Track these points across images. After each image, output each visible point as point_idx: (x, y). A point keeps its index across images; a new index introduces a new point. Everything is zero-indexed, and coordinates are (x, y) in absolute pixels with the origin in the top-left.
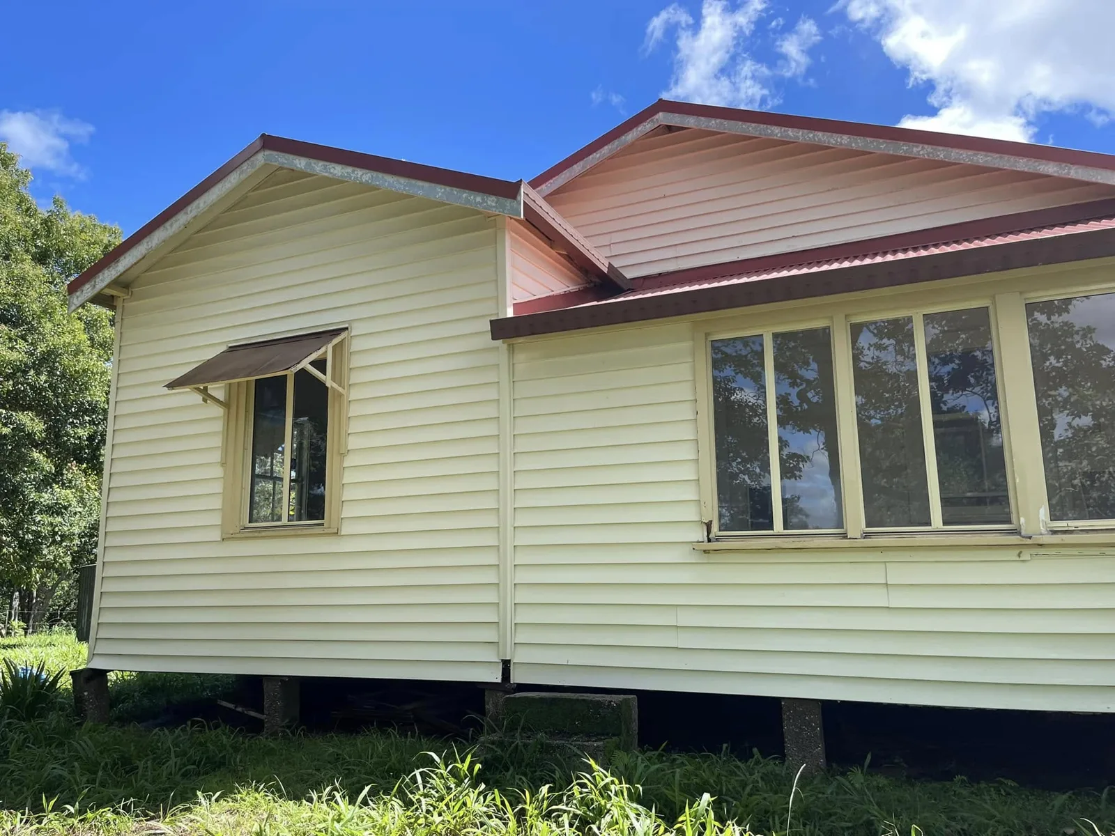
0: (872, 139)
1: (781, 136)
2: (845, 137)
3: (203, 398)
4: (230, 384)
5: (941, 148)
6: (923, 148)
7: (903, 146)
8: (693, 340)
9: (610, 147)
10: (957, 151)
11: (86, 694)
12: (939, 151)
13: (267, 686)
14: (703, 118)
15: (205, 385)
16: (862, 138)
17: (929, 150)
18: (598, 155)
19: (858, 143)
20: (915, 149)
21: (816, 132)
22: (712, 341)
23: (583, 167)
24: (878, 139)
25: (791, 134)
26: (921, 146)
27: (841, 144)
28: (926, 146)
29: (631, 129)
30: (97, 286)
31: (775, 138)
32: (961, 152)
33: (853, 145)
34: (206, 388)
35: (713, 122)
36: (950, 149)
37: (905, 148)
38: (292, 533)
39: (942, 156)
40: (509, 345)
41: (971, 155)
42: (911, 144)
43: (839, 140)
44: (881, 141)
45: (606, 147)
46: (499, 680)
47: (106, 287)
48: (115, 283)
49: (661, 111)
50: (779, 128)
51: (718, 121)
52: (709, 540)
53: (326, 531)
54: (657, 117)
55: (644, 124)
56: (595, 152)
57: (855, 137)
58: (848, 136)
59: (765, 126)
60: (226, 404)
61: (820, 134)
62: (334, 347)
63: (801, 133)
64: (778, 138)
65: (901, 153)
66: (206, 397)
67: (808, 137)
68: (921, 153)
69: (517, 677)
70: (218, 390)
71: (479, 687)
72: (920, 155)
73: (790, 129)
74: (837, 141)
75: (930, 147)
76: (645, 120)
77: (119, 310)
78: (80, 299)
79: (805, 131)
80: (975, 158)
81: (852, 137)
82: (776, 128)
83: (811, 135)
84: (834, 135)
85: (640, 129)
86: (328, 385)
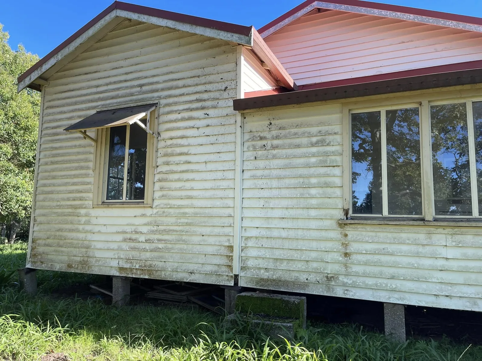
0: (425, 17)
1: (378, 14)
2: (412, 15)
3: (84, 137)
4: (98, 129)
5: (461, 23)
6: (452, 23)
7: (441, 21)
8: (342, 113)
9: (289, 19)
10: (469, 25)
11: (25, 280)
12: (461, 24)
13: (114, 281)
14: (338, 5)
15: (85, 129)
16: (420, 16)
17: (454, 24)
18: (283, 23)
19: (418, 19)
20: (447, 23)
21: (397, 13)
22: (352, 114)
23: (275, 29)
24: (429, 17)
25: (383, 13)
26: (451, 21)
27: (410, 19)
28: (453, 22)
29: (300, 10)
30: (32, 79)
31: (375, 15)
32: (471, 25)
33: (416, 20)
34: (85, 132)
35: (343, 7)
36: (465, 24)
37: (442, 22)
38: (128, 206)
39: (461, 27)
40: (242, 114)
41: (477, 27)
42: (446, 20)
43: (408, 17)
44: (430, 18)
45: (287, 19)
46: (233, 285)
47: (36, 79)
48: (40, 77)
49: (316, 1)
50: (377, 10)
51: (346, 6)
52: (347, 219)
53: (145, 205)
54: (314, 4)
55: (307, 7)
56: (281, 22)
57: (417, 16)
58: (413, 15)
59: (370, 9)
60: (96, 141)
61: (399, 13)
62: (151, 113)
63: (389, 13)
64: (376, 15)
65: (440, 25)
66: (85, 136)
67: (393, 15)
68: (451, 25)
69: (242, 283)
70: (92, 132)
71: (222, 287)
72: (450, 26)
73: (383, 11)
74: (407, 17)
75: (455, 22)
76: (307, 6)
77: (43, 91)
78: (23, 85)
79: (391, 12)
80: (478, 29)
81: (415, 15)
82: (376, 10)
83: (394, 14)
84: (406, 14)
85: (305, 10)
86: (148, 131)
